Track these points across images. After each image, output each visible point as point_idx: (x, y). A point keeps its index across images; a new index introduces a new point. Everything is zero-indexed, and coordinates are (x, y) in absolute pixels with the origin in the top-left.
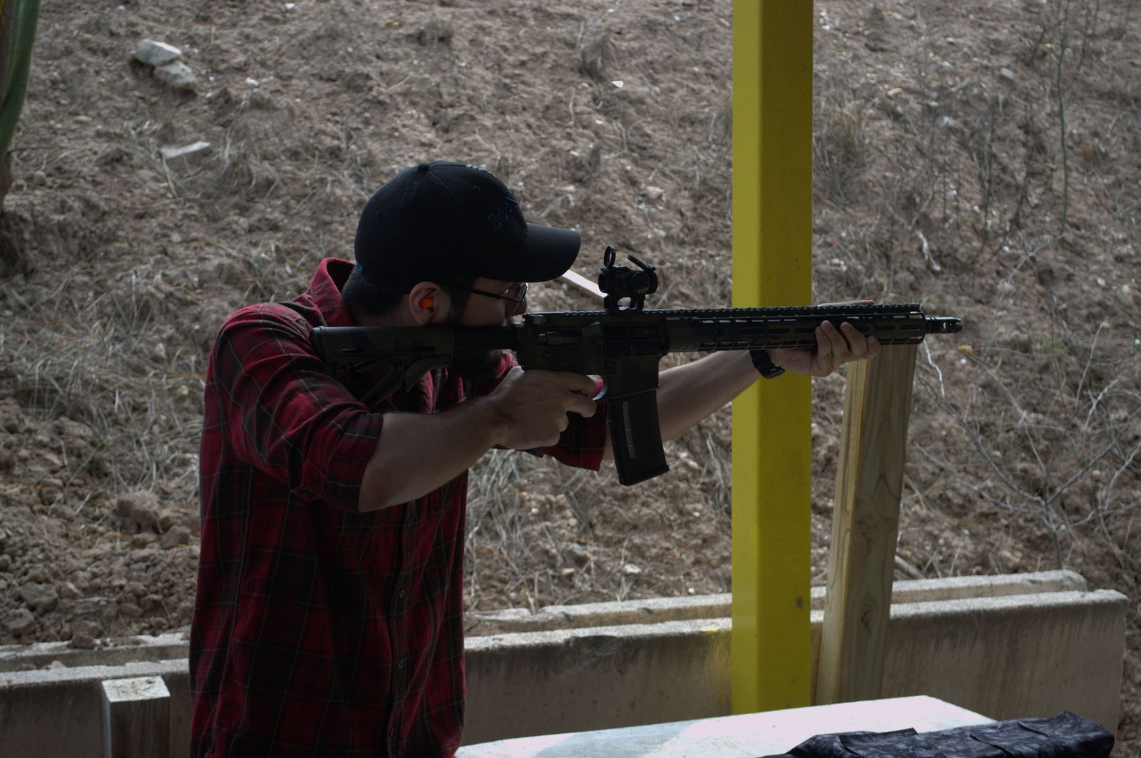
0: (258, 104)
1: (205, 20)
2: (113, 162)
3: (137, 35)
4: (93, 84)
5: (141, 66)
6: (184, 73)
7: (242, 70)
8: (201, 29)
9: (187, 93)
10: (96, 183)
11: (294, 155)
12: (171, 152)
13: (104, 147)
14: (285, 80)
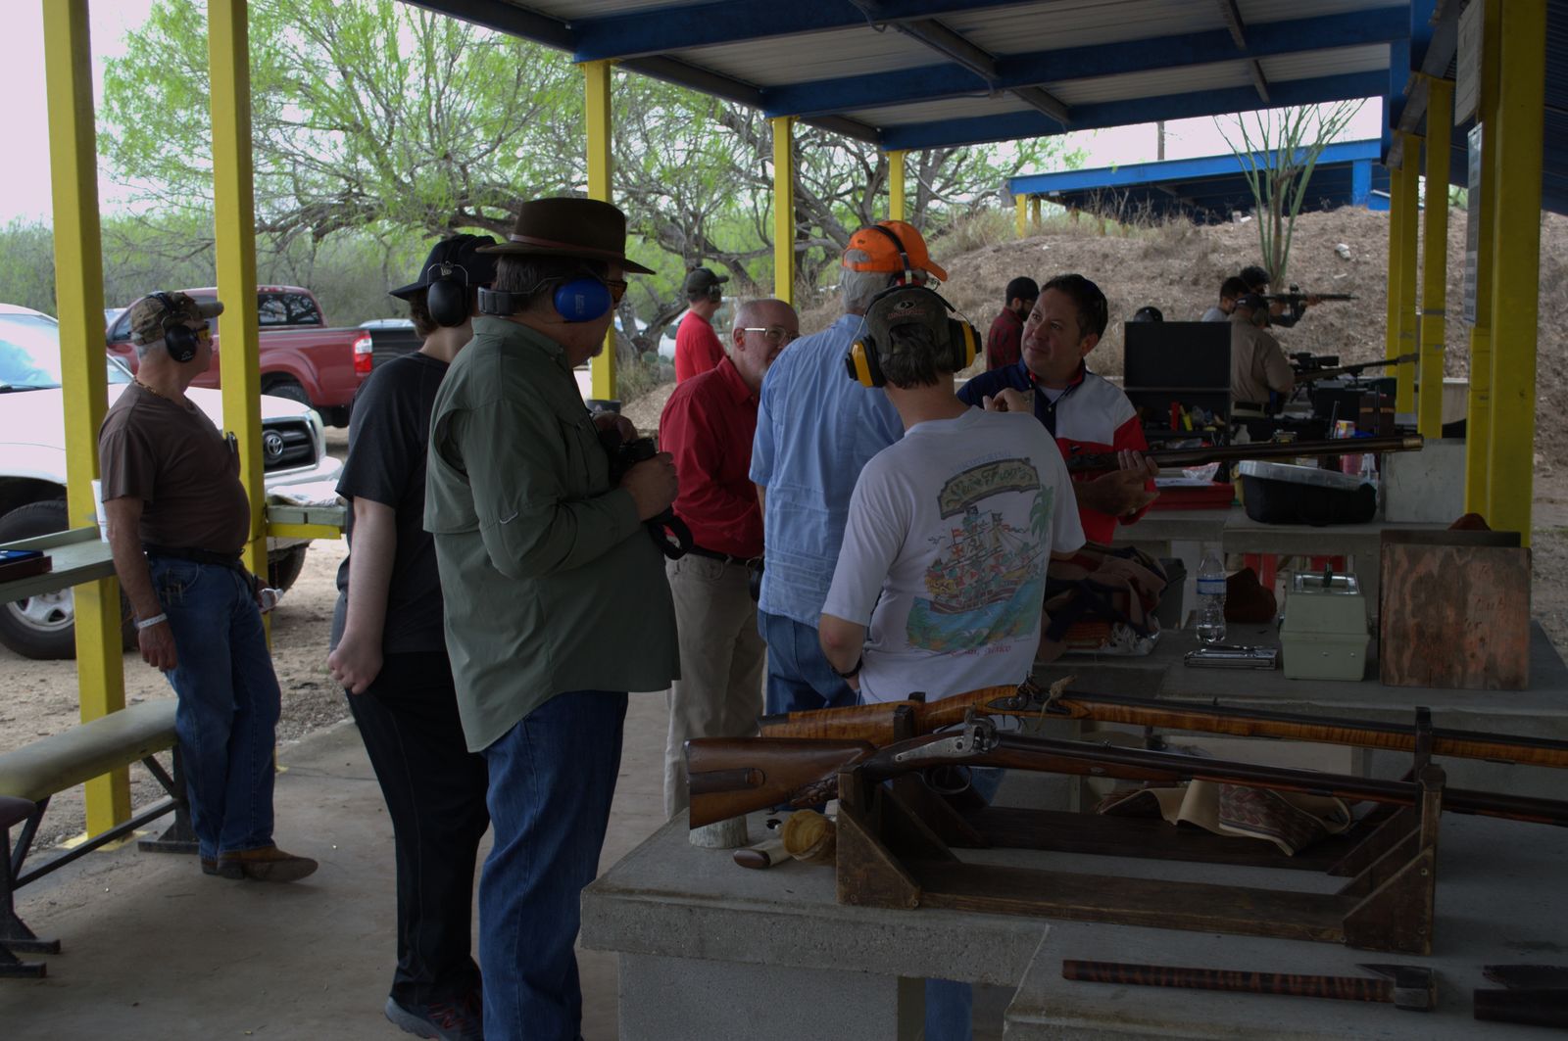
0: (1366, 263)
1: (1364, 236)
2: (1319, 279)
3: (1340, 242)
4: (1322, 257)
5: (1337, 252)
6: (1347, 254)
7: (1367, 252)
8: (1361, 239)
9: (1348, 259)
10: (1311, 286)
11: (1372, 278)
12: (1336, 277)
13: (1316, 276)
14: (1379, 255)
